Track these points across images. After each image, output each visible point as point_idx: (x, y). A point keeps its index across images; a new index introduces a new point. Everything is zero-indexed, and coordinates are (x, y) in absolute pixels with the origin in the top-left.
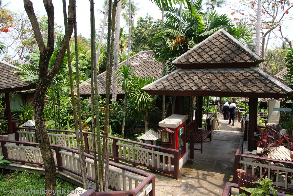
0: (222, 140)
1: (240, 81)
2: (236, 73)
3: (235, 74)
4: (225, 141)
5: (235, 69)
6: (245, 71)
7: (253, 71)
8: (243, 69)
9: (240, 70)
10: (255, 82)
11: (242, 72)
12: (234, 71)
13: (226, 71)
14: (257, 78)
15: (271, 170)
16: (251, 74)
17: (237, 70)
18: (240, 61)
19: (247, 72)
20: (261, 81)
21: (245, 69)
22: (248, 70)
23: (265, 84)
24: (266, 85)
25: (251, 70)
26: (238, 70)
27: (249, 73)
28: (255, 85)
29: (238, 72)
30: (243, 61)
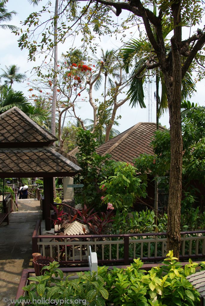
0: (20, 222)
1: (33, 161)
2: (29, 152)
3: (28, 154)
4: (23, 222)
5: (28, 149)
6: (39, 151)
7: (45, 151)
8: (36, 149)
9: (33, 150)
10: (48, 162)
11: (35, 151)
12: (27, 151)
13: (20, 151)
14: (49, 158)
15: (68, 247)
16: (44, 153)
17: (30, 150)
18: (33, 141)
19: (40, 151)
20: (54, 161)
21: (38, 149)
22: (42, 150)
23: (57, 163)
24: (58, 165)
25: (44, 149)
26: (32, 150)
27: (42, 153)
28: (48, 165)
29: (31, 151)
30: (36, 141)
